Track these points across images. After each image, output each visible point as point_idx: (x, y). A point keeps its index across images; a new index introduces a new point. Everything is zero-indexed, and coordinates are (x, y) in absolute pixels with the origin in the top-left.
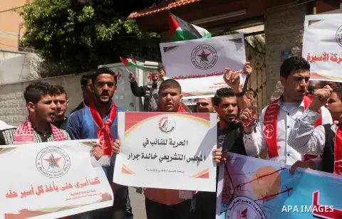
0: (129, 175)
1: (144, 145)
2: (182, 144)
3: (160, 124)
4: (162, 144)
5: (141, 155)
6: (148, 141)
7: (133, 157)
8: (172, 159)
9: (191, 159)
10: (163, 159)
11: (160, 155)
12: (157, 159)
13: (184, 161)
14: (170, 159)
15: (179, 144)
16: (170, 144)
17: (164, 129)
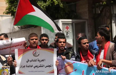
0: (22, 74)
1: (27, 62)
2: (43, 61)
3: (33, 53)
4: (34, 61)
5: (26, 66)
6: (28, 60)
7: (23, 67)
8: (39, 67)
9: (47, 66)
10: (35, 67)
11: (34, 65)
12: (33, 67)
13: (44, 67)
14: (38, 67)
15: (41, 61)
16: (38, 61)
17: (35, 55)
